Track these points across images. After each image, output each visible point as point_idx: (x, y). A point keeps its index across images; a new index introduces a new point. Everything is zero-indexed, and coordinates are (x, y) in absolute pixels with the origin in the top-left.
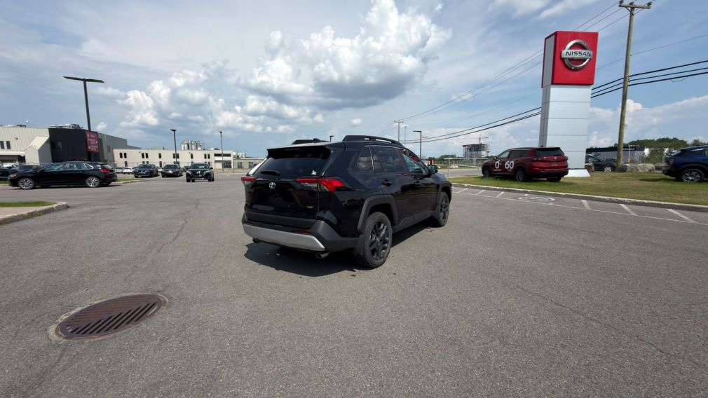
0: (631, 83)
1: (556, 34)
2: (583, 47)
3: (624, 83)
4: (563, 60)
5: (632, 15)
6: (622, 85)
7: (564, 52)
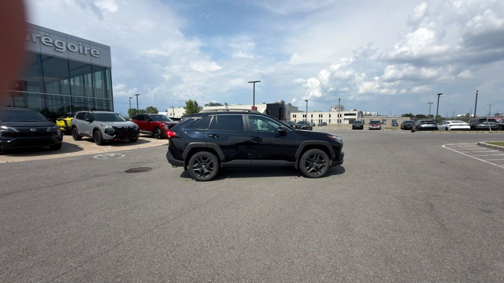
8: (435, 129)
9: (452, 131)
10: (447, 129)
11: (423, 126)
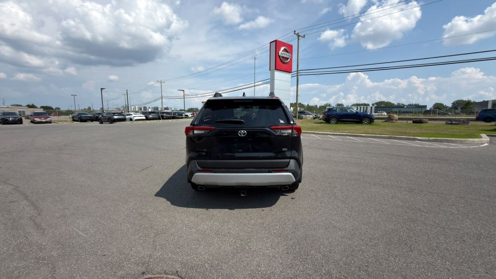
0: (300, 74)
1: (276, 41)
2: (287, 52)
3: (297, 73)
4: (279, 56)
5: (298, 39)
6: (296, 75)
7: (280, 52)
8: (124, 120)
9: (136, 122)
10: (131, 120)
11: (116, 117)
